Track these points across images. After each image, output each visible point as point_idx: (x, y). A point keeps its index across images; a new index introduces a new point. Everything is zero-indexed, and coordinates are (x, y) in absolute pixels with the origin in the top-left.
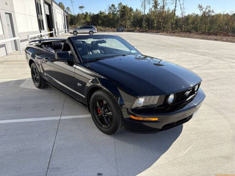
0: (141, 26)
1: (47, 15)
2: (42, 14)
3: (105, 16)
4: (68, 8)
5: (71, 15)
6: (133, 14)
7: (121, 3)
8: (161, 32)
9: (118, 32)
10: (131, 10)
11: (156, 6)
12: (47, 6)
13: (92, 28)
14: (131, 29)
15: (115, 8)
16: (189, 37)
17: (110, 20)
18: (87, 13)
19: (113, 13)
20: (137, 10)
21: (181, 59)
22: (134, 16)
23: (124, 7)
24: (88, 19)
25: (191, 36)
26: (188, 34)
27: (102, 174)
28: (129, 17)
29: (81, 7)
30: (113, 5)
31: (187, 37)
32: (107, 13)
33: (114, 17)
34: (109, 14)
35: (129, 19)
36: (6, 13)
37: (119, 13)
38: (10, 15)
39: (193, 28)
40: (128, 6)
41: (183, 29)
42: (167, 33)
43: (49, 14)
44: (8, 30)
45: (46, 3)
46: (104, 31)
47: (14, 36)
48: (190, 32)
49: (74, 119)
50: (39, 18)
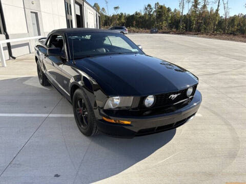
0: (177, 27)
1: (77, 16)
2: (71, 14)
3: (141, 17)
4: (103, 9)
5: (106, 16)
6: (170, 15)
7: (158, 3)
8: (200, 34)
9: (151, 33)
10: (169, 10)
11: (196, 5)
12: (78, 7)
13: (123, 28)
14: (167, 30)
15: (151, 8)
16: (231, 40)
17: (145, 21)
18: (122, 14)
19: (149, 14)
20: (175, 10)
21: (208, 62)
22: (172, 17)
23: (161, 7)
24: (123, 20)
25: (233, 38)
26: (231, 36)
27: (59, 176)
28: (166, 18)
29: (116, 8)
30: (149, 6)
31: (228, 40)
32: (143, 14)
33: (150, 18)
34: (145, 14)
35: (166, 20)
36: (32, 12)
37: (155, 14)
38: (36, 14)
39: (237, 30)
40: (165, 6)
41: (226, 31)
42: (207, 35)
43: (79, 14)
44: (33, 29)
45: (76, 3)
46: (137, 32)
47: (39, 34)
48: (234, 35)
49: (61, 117)
50: (68, 18)
